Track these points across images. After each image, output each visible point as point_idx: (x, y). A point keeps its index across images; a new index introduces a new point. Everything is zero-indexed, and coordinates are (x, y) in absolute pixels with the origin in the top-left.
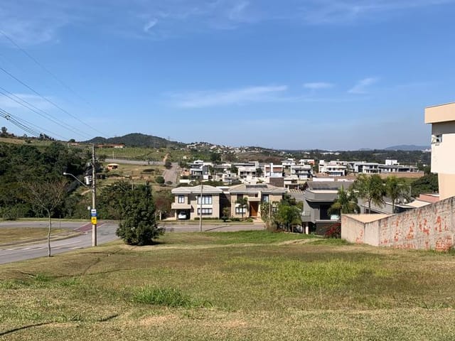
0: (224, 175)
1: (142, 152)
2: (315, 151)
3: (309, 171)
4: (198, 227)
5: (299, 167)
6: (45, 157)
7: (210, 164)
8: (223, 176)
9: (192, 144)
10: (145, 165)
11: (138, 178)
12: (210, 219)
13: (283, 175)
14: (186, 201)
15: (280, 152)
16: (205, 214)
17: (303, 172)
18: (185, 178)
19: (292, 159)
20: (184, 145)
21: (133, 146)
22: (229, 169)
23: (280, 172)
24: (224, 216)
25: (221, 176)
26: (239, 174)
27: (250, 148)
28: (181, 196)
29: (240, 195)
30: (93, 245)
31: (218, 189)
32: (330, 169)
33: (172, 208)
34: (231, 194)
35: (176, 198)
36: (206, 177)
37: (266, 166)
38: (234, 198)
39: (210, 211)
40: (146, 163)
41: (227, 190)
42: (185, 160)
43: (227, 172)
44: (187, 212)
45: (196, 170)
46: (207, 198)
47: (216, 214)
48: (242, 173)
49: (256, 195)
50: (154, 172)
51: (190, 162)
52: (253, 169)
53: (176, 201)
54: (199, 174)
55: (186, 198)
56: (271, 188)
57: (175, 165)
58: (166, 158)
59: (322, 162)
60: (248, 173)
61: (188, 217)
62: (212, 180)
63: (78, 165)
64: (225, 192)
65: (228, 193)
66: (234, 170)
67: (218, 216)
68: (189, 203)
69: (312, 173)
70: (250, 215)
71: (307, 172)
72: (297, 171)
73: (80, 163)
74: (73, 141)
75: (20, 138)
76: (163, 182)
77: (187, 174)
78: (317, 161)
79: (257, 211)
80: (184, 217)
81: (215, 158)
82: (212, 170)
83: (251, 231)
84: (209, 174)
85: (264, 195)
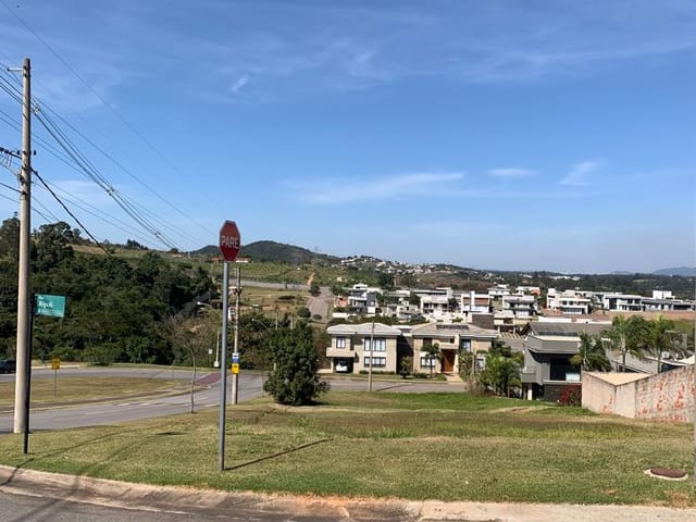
0: (399, 307)
1: (276, 269)
2: (540, 273)
3: (531, 304)
4: (366, 385)
5: (516, 298)
6: (139, 275)
7: (378, 290)
8: (398, 310)
9: (349, 258)
10: (281, 290)
11: (271, 308)
12: (382, 373)
13: (491, 310)
14: (348, 345)
15: (484, 273)
16: (375, 366)
17: (521, 306)
18: (340, 310)
19: (504, 286)
20: (337, 260)
21: (263, 261)
22: (406, 299)
23: (485, 306)
24: (403, 369)
25: (394, 309)
26: (422, 306)
27: (437, 266)
28: (341, 337)
29: (427, 340)
30: (233, 402)
31: (395, 330)
32: (565, 303)
33: (328, 355)
34: (414, 337)
35: (334, 340)
36: (372, 310)
37: (463, 295)
38: (418, 344)
39: (383, 362)
40: (282, 286)
41: (407, 331)
42: (339, 283)
43: (404, 303)
44: (350, 362)
45: (356, 299)
46: (378, 342)
47: (391, 366)
48: (426, 305)
49: (452, 341)
50: (295, 301)
51: (347, 286)
52: (444, 299)
53: (334, 345)
54: (361, 305)
55: (348, 341)
56: (474, 331)
57: (325, 290)
58: (311, 278)
59: (552, 291)
60: (436, 305)
61: (350, 370)
62: (381, 314)
63: (186, 288)
64: (405, 335)
65: (410, 335)
66: (415, 300)
67: (395, 370)
68: (352, 349)
69: (536, 308)
70: (442, 370)
71: (528, 307)
72: (512, 304)
73: (188, 284)
74: (175, 251)
75: (99, 245)
76: (309, 315)
77: (343, 304)
78: (544, 290)
79: (452, 364)
80: (345, 369)
81: (385, 281)
82: (381, 300)
83: (445, 394)
84: (377, 305)
85: (464, 340)
